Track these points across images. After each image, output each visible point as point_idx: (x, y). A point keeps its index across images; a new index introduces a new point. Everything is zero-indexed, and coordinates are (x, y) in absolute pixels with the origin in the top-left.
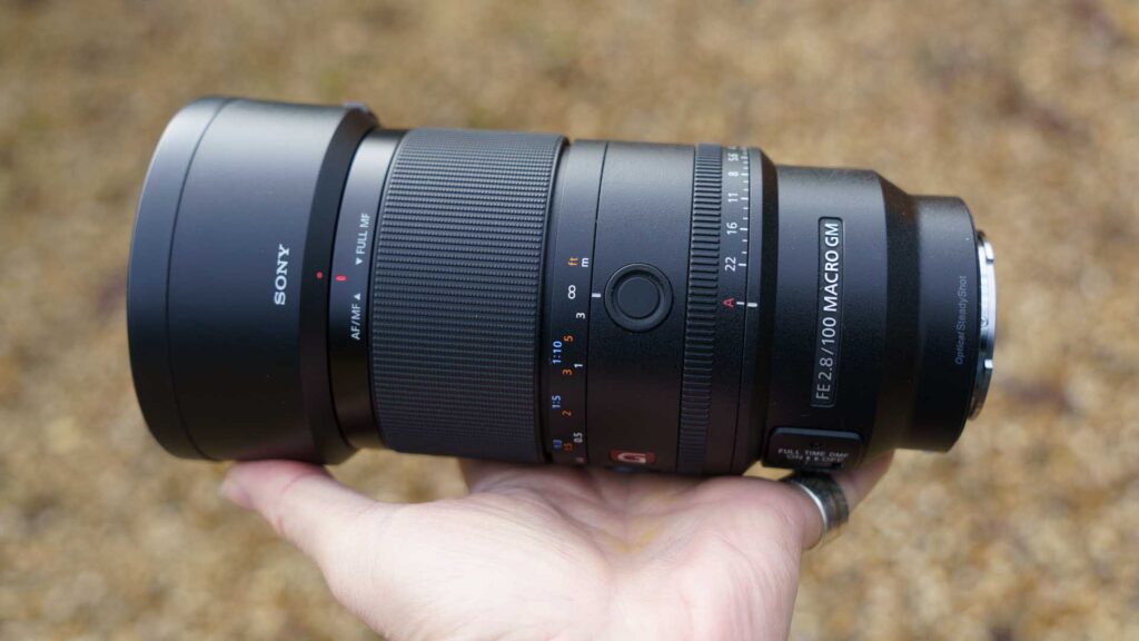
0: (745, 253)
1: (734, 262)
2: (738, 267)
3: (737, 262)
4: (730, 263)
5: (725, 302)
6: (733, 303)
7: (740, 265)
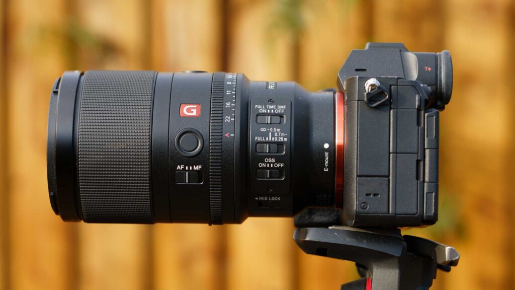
0: (234, 114)
1: (229, 118)
2: (231, 120)
3: (231, 118)
4: (227, 119)
5: (226, 135)
6: (229, 135)
7: (232, 119)
